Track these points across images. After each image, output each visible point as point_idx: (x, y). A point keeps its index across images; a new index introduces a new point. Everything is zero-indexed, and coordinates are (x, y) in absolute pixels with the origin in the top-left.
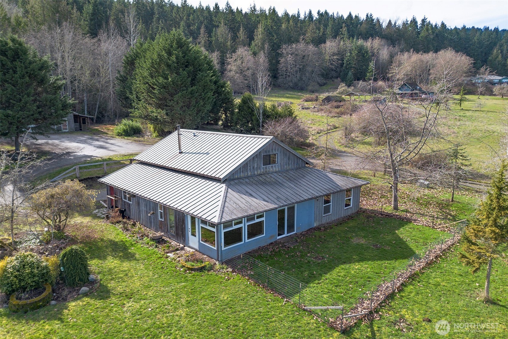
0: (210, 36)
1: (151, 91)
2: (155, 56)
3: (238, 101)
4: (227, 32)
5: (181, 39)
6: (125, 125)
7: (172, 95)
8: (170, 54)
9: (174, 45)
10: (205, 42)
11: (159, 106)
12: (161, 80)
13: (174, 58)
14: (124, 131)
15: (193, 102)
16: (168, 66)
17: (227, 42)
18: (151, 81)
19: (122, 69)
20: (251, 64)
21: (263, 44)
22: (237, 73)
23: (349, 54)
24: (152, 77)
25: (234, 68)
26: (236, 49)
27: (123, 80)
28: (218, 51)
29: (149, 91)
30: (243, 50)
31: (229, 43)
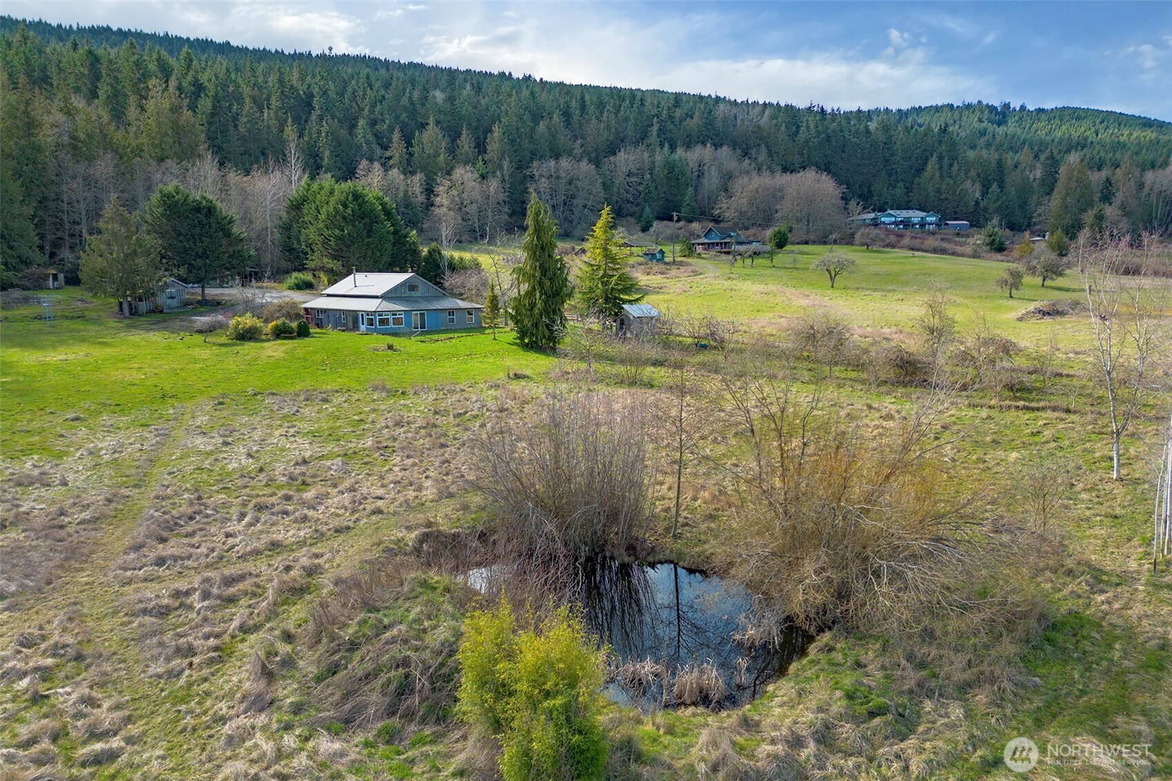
0: (409, 144)
1: (327, 243)
2: (331, 209)
3: (425, 251)
4: (440, 136)
5: (356, 191)
6: (296, 278)
7: (348, 247)
8: (345, 206)
9: (350, 198)
10: (401, 156)
11: (334, 258)
12: (337, 232)
13: (349, 211)
14: (296, 285)
15: (369, 253)
16: (344, 218)
17: (439, 156)
18: (326, 233)
19: (284, 215)
20: (476, 194)
21: (501, 159)
22: (450, 209)
23: (649, 176)
24: (328, 229)
25: (446, 202)
26: (452, 169)
27: (286, 228)
28: (421, 172)
29: (323, 243)
30: (463, 172)
31: (442, 158)
